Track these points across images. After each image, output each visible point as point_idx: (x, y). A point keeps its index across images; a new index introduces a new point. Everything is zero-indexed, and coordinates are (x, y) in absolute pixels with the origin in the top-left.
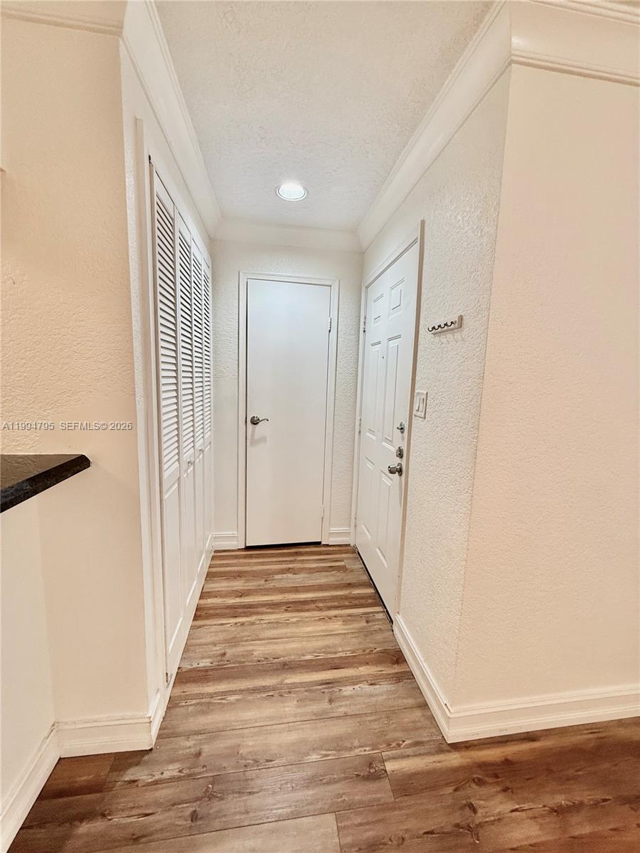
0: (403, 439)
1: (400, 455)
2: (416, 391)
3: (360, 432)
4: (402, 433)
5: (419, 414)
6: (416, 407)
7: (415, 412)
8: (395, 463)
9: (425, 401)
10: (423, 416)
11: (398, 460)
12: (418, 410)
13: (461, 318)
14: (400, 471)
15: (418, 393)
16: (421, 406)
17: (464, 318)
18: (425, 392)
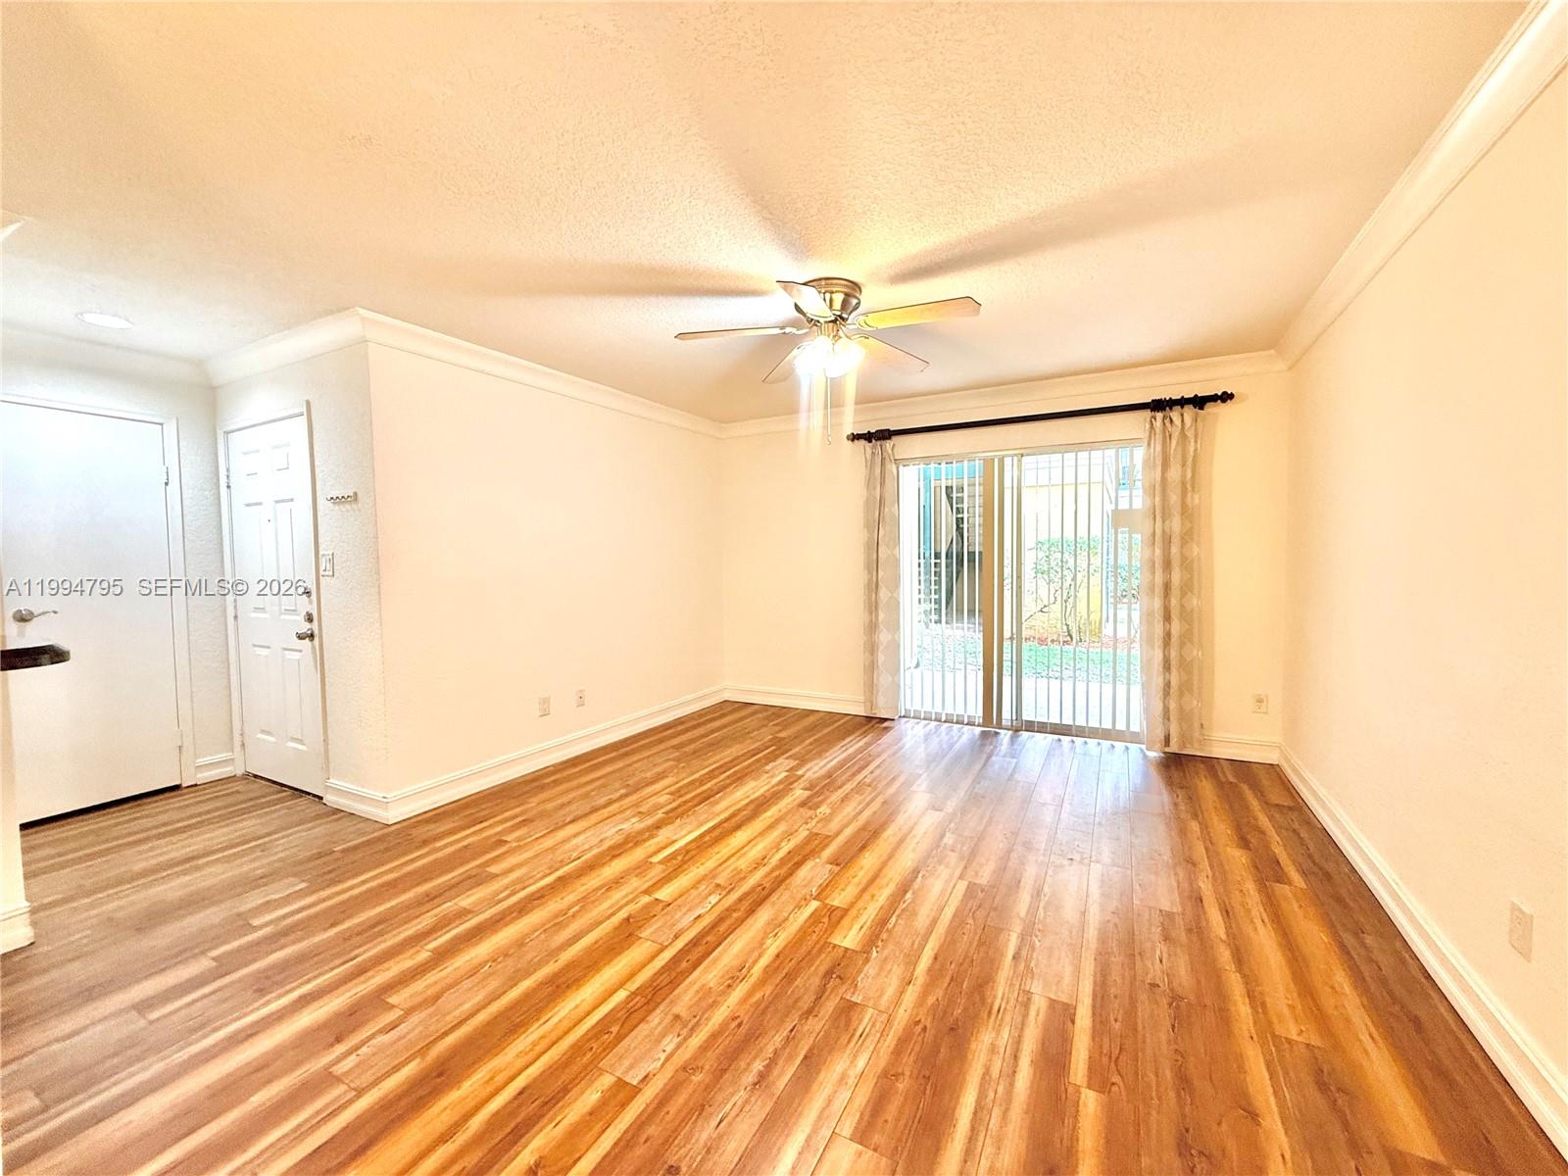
0: (311, 602)
1: (310, 619)
2: (321, 553)
3: (236, 617)
4: (309, 597)
5: (327, 573)
6: (322, 568)
7: (322, 573)
8: (305, 627)
9: (332, 560)
10: (331, 573)
11: (308, 625)
12: (325, 570)
13: (355, 494)
14: (312, 636)
15: (324, 555)
16: (328, 565)
17: (359, 494)
18: (331, 553)
